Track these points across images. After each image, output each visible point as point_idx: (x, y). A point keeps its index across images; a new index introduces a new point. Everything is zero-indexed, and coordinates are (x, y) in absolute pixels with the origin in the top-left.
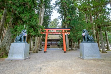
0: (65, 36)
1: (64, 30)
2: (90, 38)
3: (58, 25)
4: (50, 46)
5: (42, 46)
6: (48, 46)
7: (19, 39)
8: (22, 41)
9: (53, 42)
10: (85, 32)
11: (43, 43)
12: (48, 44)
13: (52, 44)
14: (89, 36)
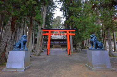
0: (70, 36)
1: (68, 31)
2: (99, 45)
3: (62, 23)
4: (53, 46)
5: (45, 46)
6: (51, 46)
7: (18, 45)
8: (22, 48)
9: (56, 42)
10: (94, 38)
11: (45, 43)
12: (51, 44)
13: (55, 44)
14: (98, 42)
